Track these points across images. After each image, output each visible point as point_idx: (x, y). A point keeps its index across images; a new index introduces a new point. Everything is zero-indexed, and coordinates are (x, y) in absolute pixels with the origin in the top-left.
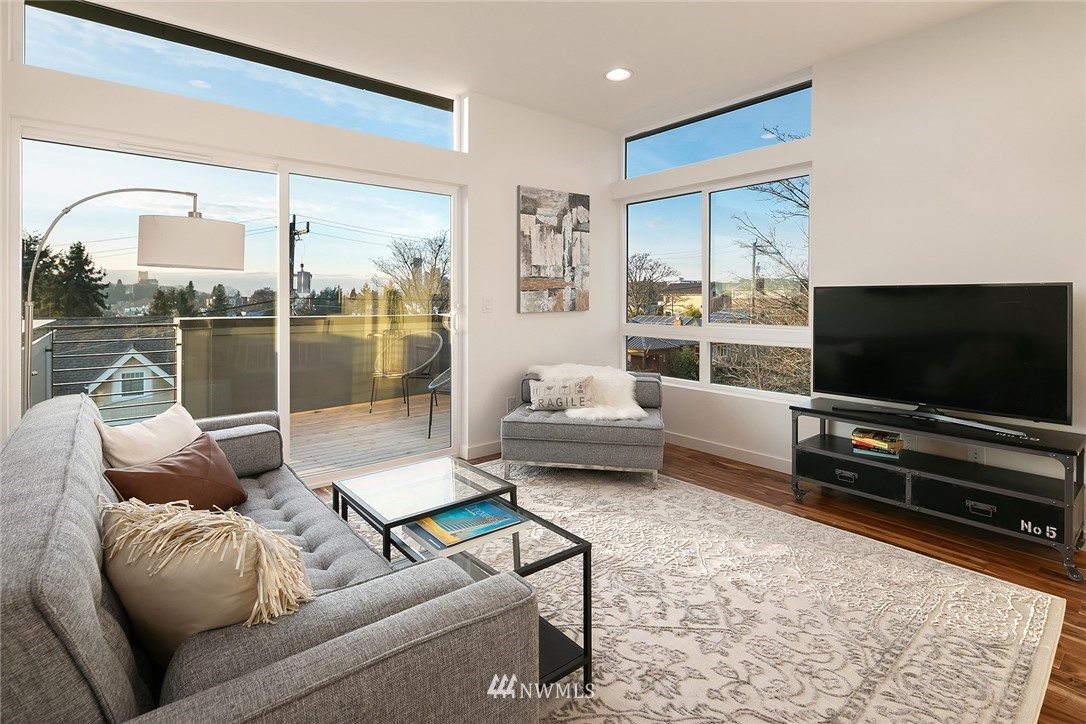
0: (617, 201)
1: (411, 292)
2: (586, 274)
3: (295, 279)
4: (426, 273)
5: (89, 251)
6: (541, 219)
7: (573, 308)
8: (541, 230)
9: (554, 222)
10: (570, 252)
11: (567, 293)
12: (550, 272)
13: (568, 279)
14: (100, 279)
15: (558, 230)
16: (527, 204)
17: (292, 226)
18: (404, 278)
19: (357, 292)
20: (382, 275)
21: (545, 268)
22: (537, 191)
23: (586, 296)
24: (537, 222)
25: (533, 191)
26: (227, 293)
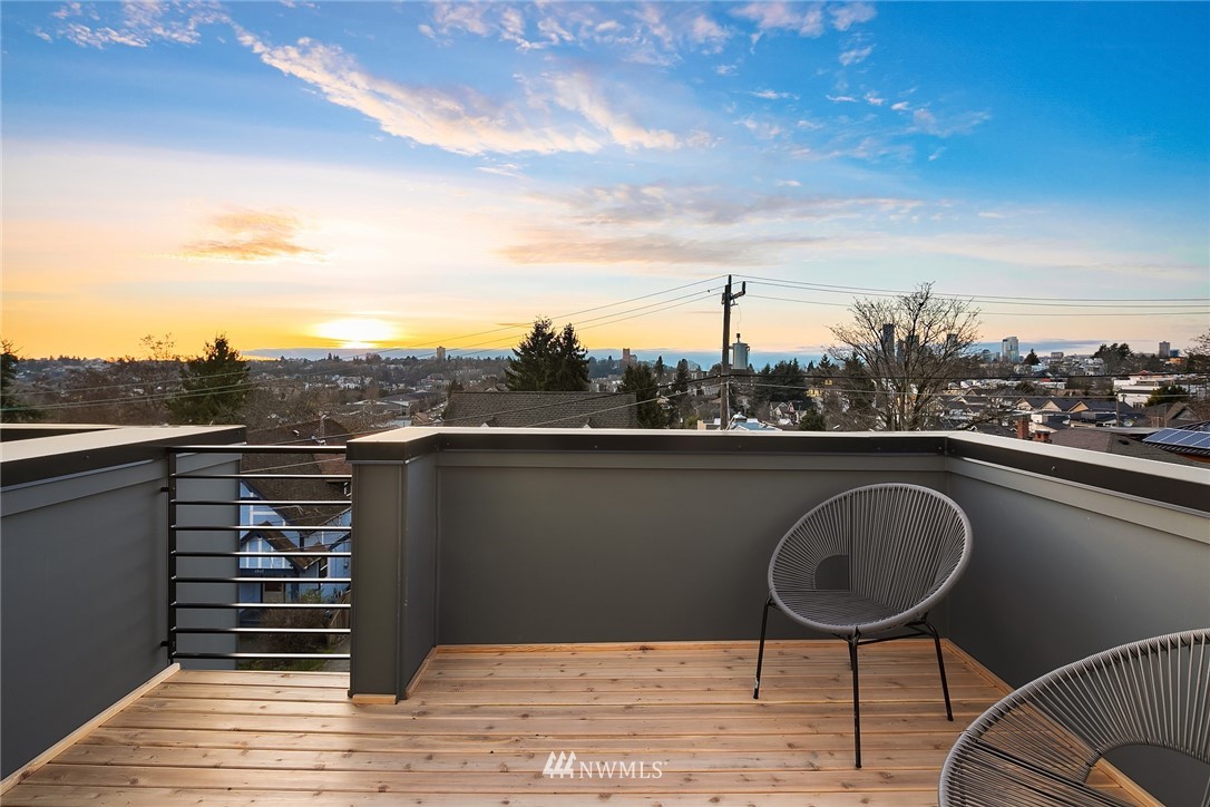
1: (880, 365)
3: (731, 351)
4: (900, 341)
5: (576, 331)
14: (584, 356)
17: (728, 288)
18: (870, 348)
19: (815, 366)
20: (840, 344)
26: (690, 367)
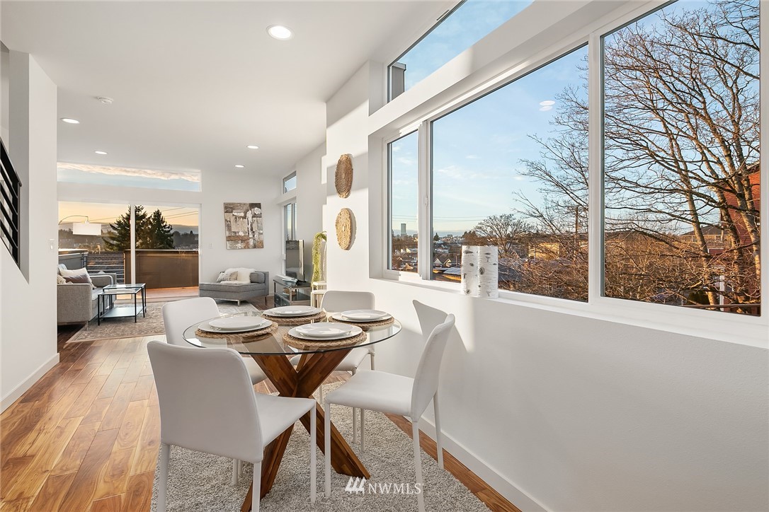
0: (280, 205)
2: (260, 234)
5: (163, 215)
6: (235, 214)
7: (255, 247)
8: (236, 218)
9: (242, 214)
10: (251, 225)
11: (251, 242)
12: (241, 234)
13: (251, 236)
14: (169, 231)
15: (245, 217)
16: (229, 208)
21: (238, 232)
22: (233, 204)
23: (262, 243)
24: (233, 215)
25: (230, 204)
